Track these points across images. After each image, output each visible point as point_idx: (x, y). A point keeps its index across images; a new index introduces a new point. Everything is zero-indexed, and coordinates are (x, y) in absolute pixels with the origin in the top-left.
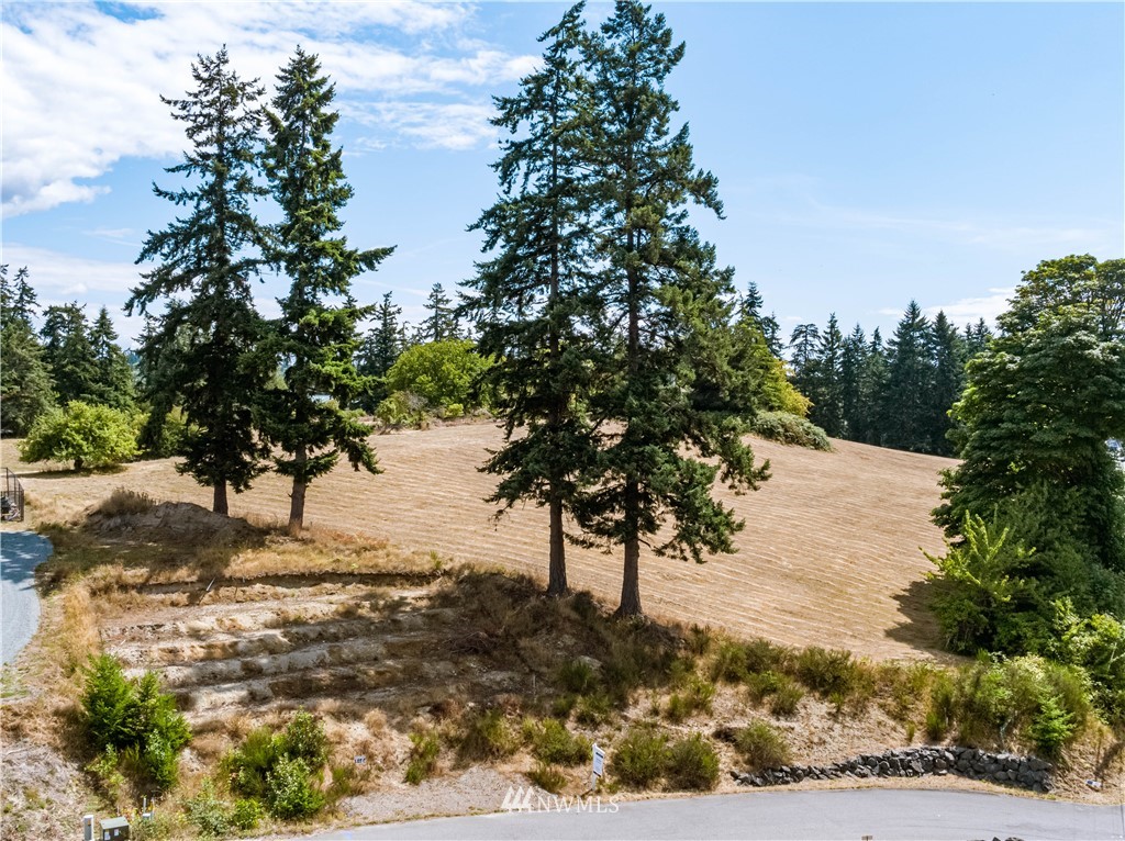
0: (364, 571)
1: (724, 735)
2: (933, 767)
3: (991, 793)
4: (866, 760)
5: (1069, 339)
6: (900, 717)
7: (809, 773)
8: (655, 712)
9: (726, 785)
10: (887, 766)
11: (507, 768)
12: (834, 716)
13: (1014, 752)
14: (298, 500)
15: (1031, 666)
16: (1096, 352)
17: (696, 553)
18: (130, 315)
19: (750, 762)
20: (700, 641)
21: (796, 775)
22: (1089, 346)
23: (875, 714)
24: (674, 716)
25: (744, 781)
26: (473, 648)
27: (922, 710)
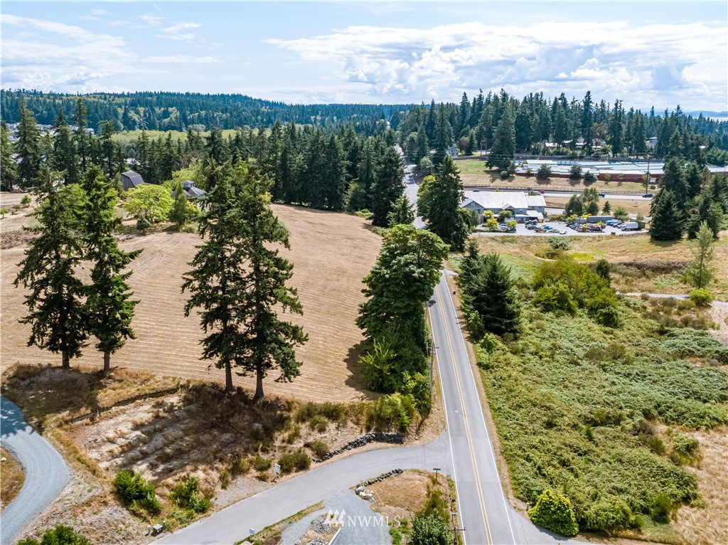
0: (151, 392)
1: (307, 445)
2: (369, 441)
3: (387, 448)
4: (350, 444)
5: (407, 269)
6: (357, 424)
7: (335, 453)
8: (283, 441)
9: (313, 465)
10: (356, 444)
11: (249, 476)
12: (337, 428)
13: (393, 432)
14: (107, 359)
15: (396, 397)
16: (416, 275)
17: (290, 379)
18: (17, 287)
19: (317, 454)
20: (289, 406)
21: (331, 455)
22: (414, 272)
23: (350, 424)
24: (290, 442)
25: (317, 461)
26: (213, 426)
27: (364, 419)
